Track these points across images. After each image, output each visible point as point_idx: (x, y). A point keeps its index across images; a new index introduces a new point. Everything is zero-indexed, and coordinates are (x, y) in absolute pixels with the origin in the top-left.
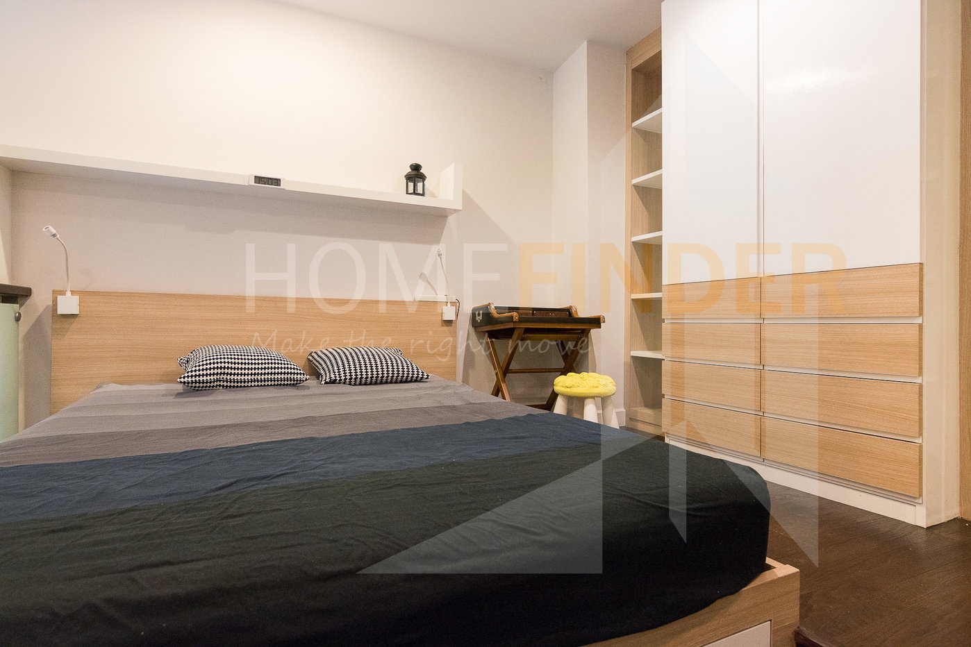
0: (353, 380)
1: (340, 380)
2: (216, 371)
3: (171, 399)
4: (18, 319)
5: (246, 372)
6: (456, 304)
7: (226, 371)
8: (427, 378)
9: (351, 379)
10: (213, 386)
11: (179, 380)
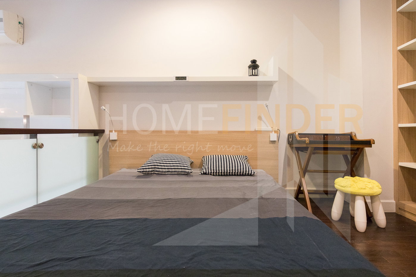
0: (215, 173)
1: (208, 173)
2: (152, 167)
3: (134, 179)
4: (98, 142)
5: (165, 167)
6: (278, 132)
7: (157, 167)
8: (254, 174)
9: (214, 172)
10: (152, 173)
11: (137, 170)
